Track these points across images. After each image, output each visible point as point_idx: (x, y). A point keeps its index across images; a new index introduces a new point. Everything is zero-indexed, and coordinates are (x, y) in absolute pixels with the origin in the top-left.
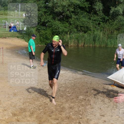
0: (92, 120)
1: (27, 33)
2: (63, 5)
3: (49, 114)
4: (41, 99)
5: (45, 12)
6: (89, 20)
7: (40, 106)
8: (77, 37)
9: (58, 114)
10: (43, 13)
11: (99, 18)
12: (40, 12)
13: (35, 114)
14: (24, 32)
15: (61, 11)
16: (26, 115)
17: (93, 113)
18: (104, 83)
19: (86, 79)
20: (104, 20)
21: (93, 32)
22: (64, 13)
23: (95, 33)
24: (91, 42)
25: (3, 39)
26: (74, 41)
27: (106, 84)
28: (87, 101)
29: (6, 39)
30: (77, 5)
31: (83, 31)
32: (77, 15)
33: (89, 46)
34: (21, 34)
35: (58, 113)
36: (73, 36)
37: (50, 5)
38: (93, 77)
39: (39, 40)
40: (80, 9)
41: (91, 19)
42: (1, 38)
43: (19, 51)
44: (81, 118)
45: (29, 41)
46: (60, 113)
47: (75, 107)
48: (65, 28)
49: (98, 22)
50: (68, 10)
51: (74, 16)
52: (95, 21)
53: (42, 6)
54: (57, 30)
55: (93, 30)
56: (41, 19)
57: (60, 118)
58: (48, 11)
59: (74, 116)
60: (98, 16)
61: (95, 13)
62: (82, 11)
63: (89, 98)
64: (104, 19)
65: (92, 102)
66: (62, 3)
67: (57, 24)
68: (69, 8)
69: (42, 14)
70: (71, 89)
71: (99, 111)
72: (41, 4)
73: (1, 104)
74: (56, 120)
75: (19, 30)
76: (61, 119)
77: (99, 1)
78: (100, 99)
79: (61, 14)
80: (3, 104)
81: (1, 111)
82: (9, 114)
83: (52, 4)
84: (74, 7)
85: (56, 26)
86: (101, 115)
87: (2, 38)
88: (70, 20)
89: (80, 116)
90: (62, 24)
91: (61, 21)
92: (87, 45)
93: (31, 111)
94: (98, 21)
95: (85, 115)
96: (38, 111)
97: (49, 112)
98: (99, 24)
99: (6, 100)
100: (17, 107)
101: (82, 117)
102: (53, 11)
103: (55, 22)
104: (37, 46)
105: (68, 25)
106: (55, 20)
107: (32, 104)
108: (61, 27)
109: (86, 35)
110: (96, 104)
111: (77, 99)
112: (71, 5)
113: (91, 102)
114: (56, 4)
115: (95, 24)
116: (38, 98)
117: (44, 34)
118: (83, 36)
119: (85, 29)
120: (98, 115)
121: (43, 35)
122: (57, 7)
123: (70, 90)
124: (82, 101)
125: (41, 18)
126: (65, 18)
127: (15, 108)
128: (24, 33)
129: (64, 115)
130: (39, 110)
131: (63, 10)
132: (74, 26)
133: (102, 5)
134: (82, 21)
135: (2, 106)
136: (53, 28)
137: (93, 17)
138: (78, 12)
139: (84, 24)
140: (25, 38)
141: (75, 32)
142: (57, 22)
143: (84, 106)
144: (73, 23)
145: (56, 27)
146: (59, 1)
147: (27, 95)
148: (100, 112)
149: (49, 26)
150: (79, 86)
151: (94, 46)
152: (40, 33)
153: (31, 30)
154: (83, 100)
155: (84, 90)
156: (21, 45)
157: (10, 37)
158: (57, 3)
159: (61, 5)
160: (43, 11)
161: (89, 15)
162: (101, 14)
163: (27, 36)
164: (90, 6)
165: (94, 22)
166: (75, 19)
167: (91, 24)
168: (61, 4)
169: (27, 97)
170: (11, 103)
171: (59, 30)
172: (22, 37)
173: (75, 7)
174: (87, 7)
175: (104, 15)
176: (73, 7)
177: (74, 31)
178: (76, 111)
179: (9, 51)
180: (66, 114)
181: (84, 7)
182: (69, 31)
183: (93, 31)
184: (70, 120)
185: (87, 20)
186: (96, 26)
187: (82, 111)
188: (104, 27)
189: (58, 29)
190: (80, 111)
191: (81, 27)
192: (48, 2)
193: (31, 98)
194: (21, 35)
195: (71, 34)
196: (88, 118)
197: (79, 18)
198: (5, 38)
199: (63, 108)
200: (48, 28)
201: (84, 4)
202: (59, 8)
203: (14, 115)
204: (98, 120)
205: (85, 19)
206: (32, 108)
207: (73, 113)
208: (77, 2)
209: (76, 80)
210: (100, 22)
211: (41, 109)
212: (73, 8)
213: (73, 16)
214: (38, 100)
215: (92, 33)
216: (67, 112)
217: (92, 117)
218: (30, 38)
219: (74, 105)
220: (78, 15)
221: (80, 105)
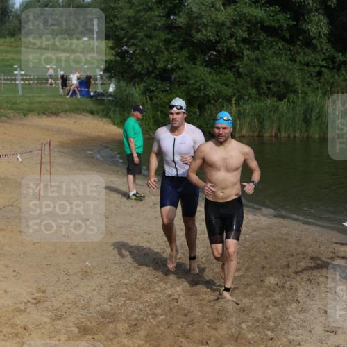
0: (302, 343)
1: (118, 101)
2: (218, 22)
3: (182, 327)
4: (160, 286)
5: (168, 42)
6: (290, 62)
7: (157, 306)
8: (257, 111)
9: (206, 327)
10: (161, 44)
11: (318, 57)
12: (155, 42)
13: (143, 327)
14: (111, 98)
15: (211, 38)
16: (118, 332)
17: (304, 325)
18: (336, 241)
19: (284, 229)
20: (333, 62)
21: (303, 98)
22: (221, 44)
23: (310, 99)
24: (297, 126)
25: (49, 119)
26: (250, 123)
27: (342, 244)
28: (287, 291)
29: (58, 119)
30: (258, 23)
31: (273, 95)
32: (258, 48)
33: (292, 136)
34: (101, 102)
35: (208, 324)
36: (248, 107)
37: (181, 22)
38: (304, 223)
39: (152, 121)
40: (265, 33)
41: (295, 62)
42: (45, 116)
43: (96, 150)
44: (272, 339)
45: (126, 124)
46: (213, 325)
47: (256, 309)
48: (225, 88)
49: (317, 69)
50: (232, 36)
51: (248, 53)
52: (308, 65)
53: (159, 24)
54: (202, 92)
55: (302, 91)
56: (157, 60)
57: (213, 340)
58: (175, 39)
59: (253, 332)
60: (316, 51)
61: (308, 43)
62: (270, 39)
63: (294, 282)
64: (333, 59)
65: (301, 295)
66: (213, 15)
67: (202, 75)
68: (233, 30)
69: (158, 47)
70: (242, 257)
71: (321, 319)
72: (155, 19)
73: (46, 301)
74: (203, 344)
75: (96, 92)
76: (216, 342)
77: (317, 10)
78: (323, 285)
79: (211, 45)
80: (51, 301)
81: (47, 320)
82: (70, 327)
83: (187, 19)
84: (248, 27)
85: (198, 79)
86: (326, 329)
87: (48, 116)
88: (238, 64)
89: (269, 333)
90: (217, 76)
91: (212, 67)
92: (285, 133)
93: (129, 318)
94: (315, 66)
95: (282, 330)
96: (152, 320)
97: (181, 323)
98: (320, 74)
99: (61, 289)
100: (91, 310)
101: (275, 337)
102: (189, 38)
103: (196, 70)
104: (147, 136)
105: (233, 79)
106: (195, 64)
107: (135, 300)
108: (212, 84)
109: (283, 106)
110: (312, 300)
111: (260, 287)
112: (240, 21)
113: (299, 294)
114: (197, 17)
115: (307, 74)
116: (151, 282)
117: (165, 102)
118: (276, 109)
119: (279, 89)
120: (319, 330)
121: (163, 106)
122: (200, 27)
123: (241, 261)
124: (274, 292)
125: (157, 57)
126: (224, 59)
127: (86, 311)
128: (109, 100)
129: (223, 330)
130: (153, 318)
131: (217, 35)
132: (249, 79)
133: (326, 21)
134: (271, 67)
135: (50, 307)
136: (190, 87)
137: (302, 54)
138: (260, 42)
139: (277, 74)
140: (111, 114)
141: (251, 98)
142: (201, 68)
143: (281, 306)
144: (246, 72)
145: (198, 84)
146: (206, 10)
147: (120, 275)
148: (323, 322)
149: (179, 81)
150: (264, 250)
151: (305, 136)
152: (155, 101)
153: (127, 92)
154: (276, 287)
155: (281, 261)
156: (101, 134)
157: (68, 113)
158: (200, 17)
159: (213, 22)
160: (162, 40)
161: (290, 50)
162: (325, 46)
163: (117, 109)
164: (292, 23)
165: (306, 68)
166: (252, 61)
167: (297, 74)
168: (211, 18)
169: (120, 281)
170: (75, 298)
171: (207, 93)
172: (103, 111)
173: (252, 28)
174: (285, 26)
175: (333, 50)
176: (245, 28)
177: (250, 94)
178: (258, 320)
179: (66, 150)
180: (229, 328)
181: (276, 26)
182: (234, 95)
183: (303, 95)
184: (242, 343)
185: (286, 64)
186: (312, 81)
187: (275, 319)
188: (333, 83)
189: (205, 89)
190: (269, 319)
191: (268, 82)
192: (174, 14)
193: (131, 284)
194: (101, 107)
195: (241, 103)
196: (291, 337)
197: (264, 59)
198: (56, 114)
199: (220, 310)
200: (176, 86)
201: (275, 18)
202: (206, 30)
203: (84, 331)
204: (320, 344)
205: (281, 60)
206: (133, 312)
207: (250, 324)
208: (255, 14)
209: (255, 233)
210: (323, 69)
211: (161, 315)
212: (246, 31)
213: (246, 53)
214: (152, 290)
215: (300, 101)
216: (232, 321)
217: (302, 335)
218: (126, 114)
219: (252, 303)
220: (260, 51)
221: (269, 301)
